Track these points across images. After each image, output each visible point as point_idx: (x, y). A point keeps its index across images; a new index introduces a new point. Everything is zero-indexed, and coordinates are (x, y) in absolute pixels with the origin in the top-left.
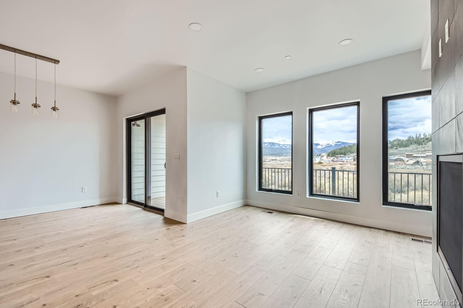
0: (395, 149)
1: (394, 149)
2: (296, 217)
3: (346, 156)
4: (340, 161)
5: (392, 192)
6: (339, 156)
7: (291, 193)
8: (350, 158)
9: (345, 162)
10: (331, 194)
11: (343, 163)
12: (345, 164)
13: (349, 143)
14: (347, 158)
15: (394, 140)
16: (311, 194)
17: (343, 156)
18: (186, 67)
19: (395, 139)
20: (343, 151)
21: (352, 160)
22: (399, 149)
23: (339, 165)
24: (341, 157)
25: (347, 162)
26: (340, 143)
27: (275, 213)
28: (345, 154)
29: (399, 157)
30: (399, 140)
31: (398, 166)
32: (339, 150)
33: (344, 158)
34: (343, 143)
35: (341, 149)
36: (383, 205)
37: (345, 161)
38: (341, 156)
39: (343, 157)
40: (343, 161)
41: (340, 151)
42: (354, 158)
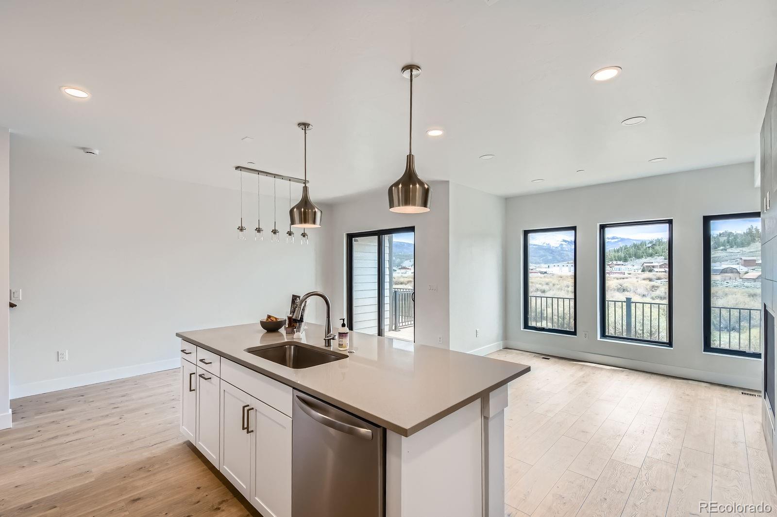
0: (722, 250)
1: (719, 250)
2: (584, 365)
3: (626, 263)
4: (616, 273)
5: (716, 329)
6: (615, 262)
7: (574, 333)
8: (635, 267)
9: (626, 275)
10: (624, 335)
11: (622, 276)
12: (627, 278)
13: (633, 240)
14: (629, 266)
15: (720, 235)
16: (603, 335)
17: (623, 263)
18: (448, 182)
19: (721, 232)
20: (622, 254)
21: (640, 272)
22: (729, 250)
23: (616, 281)
24: (619, 265)
25: (630, 274)
26: (616, 240)
27: (552, 360)
28: (625, 260)
29: (730, 264)
30: (730, 234)
31: (727, 283)
32: (615, 251)
33: (623, 267)
34: (622, 240)
35: (618, 251)
36: (704, 351)
37: (626, 272)
38: (619, 262)
39: (622, 265)
40: (622, 273)
41: (616, 254)
42: (644, 268)
